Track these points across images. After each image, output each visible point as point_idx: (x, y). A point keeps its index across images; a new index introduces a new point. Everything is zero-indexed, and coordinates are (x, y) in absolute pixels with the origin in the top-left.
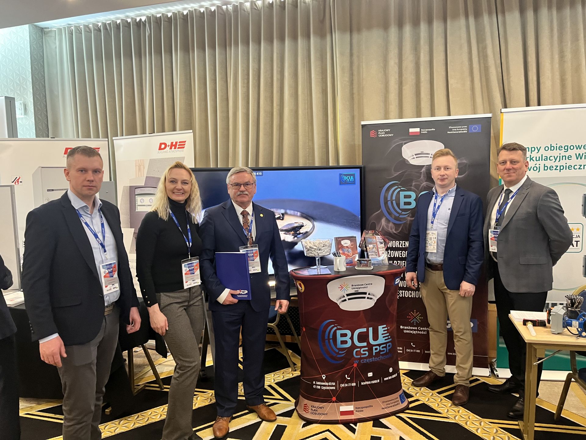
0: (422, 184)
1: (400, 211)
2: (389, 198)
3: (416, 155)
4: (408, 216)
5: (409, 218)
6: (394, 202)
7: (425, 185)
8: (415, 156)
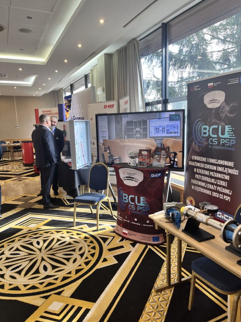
0: (212, 120)
1: (201, 138)
2: (196, 130)
3: (210, 101)
4: (205, 141)
5: (205, 143)
6: (199, 132)
7: (213, 122)
8: (210, 102)
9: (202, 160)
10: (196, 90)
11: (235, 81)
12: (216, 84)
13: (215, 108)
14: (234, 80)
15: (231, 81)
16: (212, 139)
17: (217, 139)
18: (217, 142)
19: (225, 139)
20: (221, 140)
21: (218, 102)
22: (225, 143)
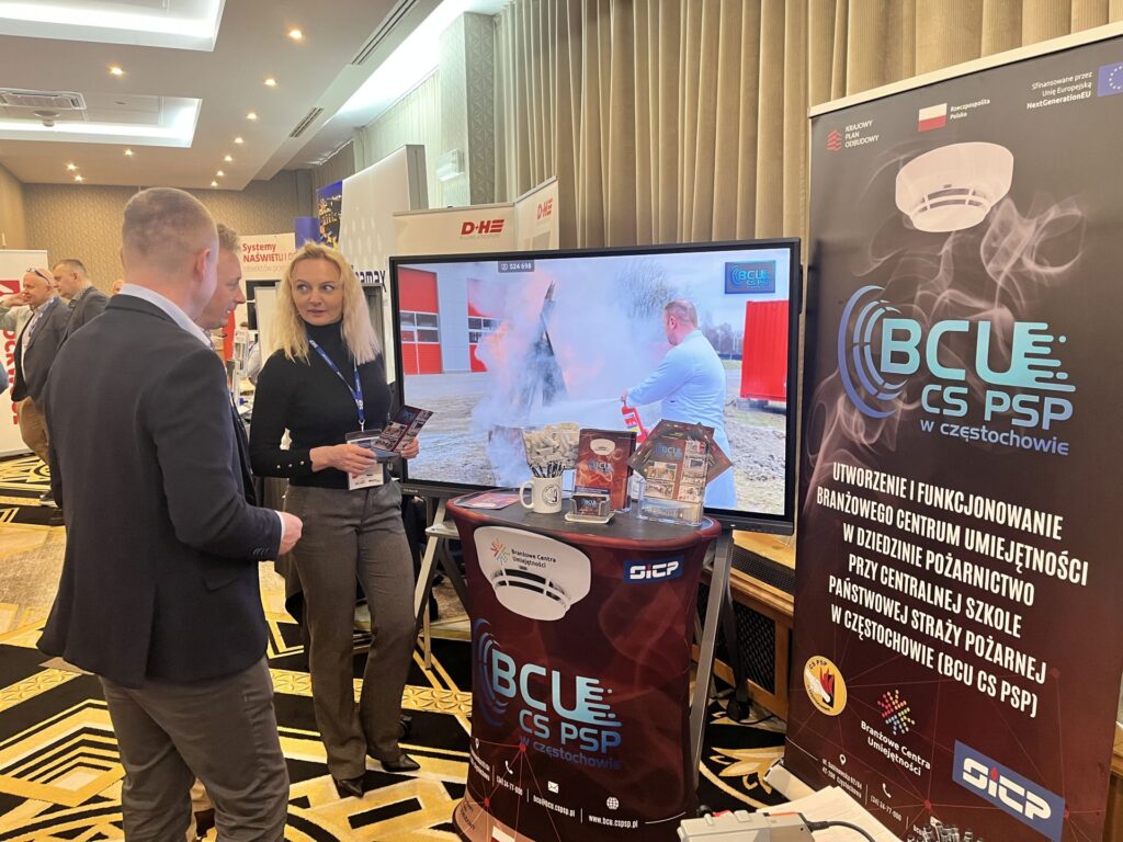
0: (939, 294)
1: (880, 381)
2: (856, 339)
3: (931, 197)
4: (899, 397)
5: (901, 405)
6: (867, 349)
7: (947, 301)
8: (928, 203)
9: (885, 487)
10: (855, 143)
11: (1072, 89)
12: (960, 112)
13: (958, 232)
14: (1062, 85)
15: (1048, 88)
16: (938, 388)
17: (964, 391)
18: (964, 404)
19: (1011, 391)
20: (990, 394)
21: (975, 199)
22: (1012, 414)
